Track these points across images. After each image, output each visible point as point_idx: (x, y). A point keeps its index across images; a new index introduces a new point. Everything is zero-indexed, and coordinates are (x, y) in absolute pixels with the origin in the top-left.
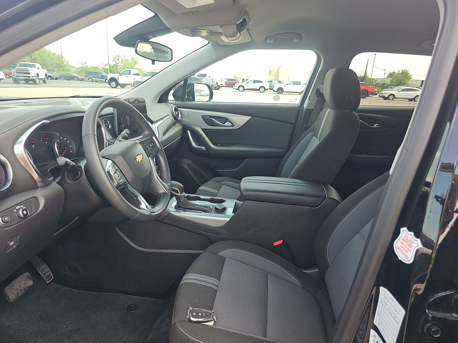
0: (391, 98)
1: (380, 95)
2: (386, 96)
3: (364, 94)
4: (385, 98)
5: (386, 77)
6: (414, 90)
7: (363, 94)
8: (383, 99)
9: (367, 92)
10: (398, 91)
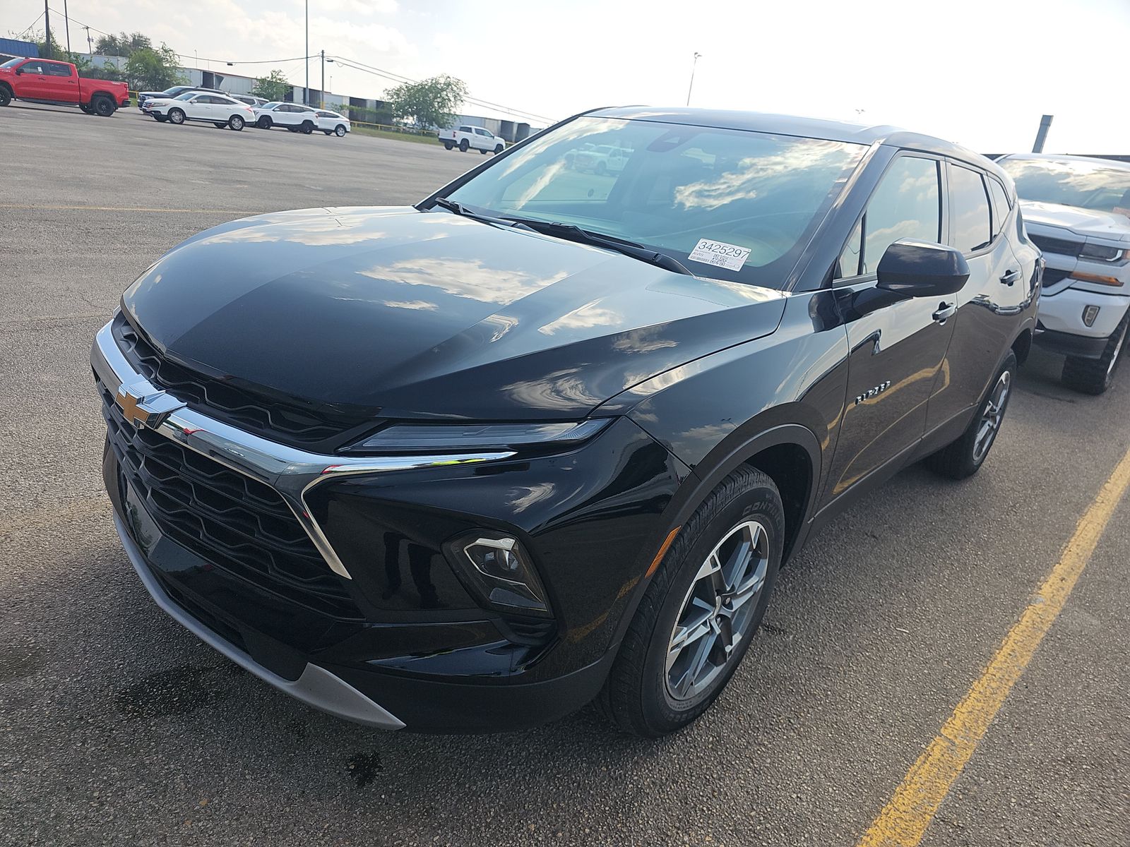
0: (177, 118)
1: (148, 110)
2: (164, 112)
3: (104, 103)
4: (160, 118)
5: (94, 50)
6: (224, 101)
7: (100, 104)
8: (153, 119)
9: (108, 97)
10: (190, 100)
